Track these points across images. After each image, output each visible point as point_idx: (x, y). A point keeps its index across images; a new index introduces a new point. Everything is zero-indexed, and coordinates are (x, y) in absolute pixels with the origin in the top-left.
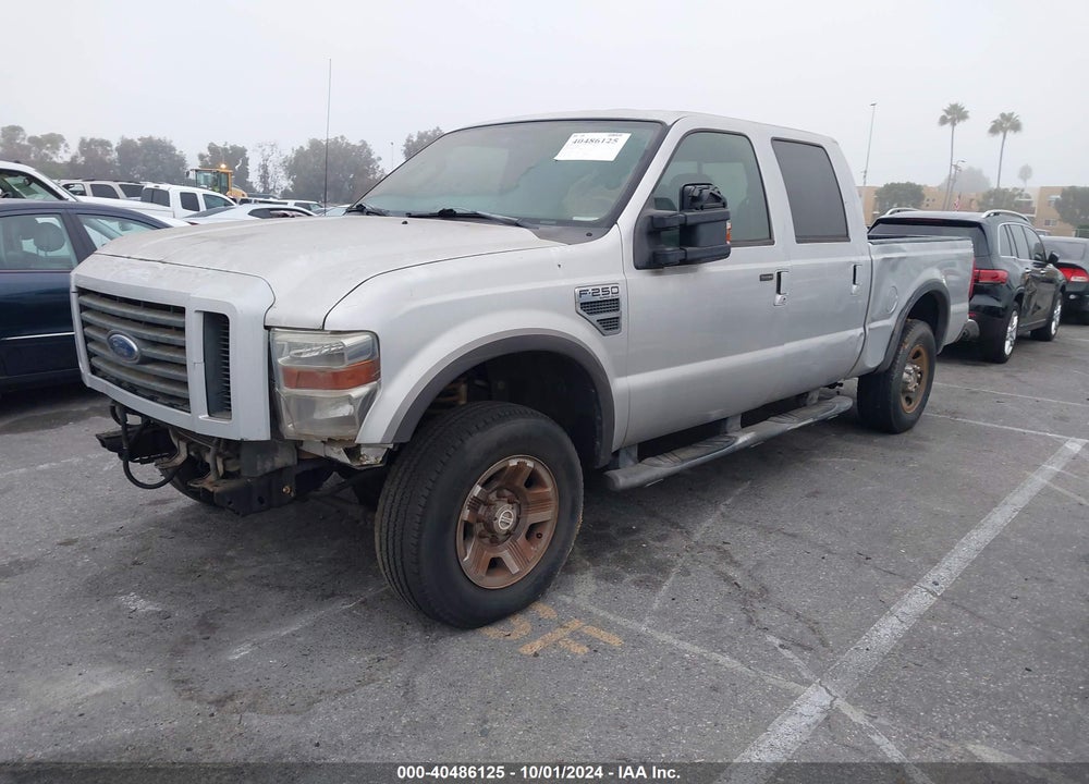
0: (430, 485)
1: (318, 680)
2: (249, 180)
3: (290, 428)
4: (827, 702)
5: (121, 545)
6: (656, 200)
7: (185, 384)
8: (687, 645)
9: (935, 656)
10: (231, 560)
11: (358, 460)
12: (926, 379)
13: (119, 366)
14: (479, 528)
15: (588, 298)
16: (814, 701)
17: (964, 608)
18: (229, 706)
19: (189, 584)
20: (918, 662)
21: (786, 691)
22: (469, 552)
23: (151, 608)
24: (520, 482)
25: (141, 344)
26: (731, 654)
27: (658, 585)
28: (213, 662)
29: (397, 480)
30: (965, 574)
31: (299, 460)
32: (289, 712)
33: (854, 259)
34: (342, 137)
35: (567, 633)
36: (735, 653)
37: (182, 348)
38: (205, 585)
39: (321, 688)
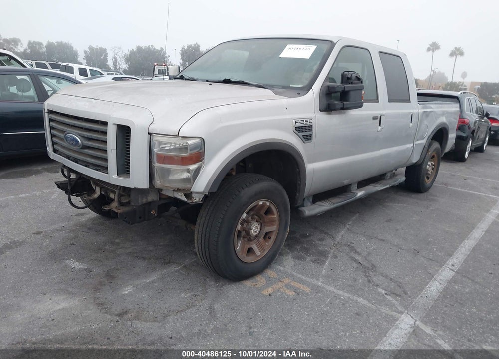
0: (224, 213)
1: (167, 305)
2: (108, 64)
3: (158, 183)
4: (412, 322)
5: (64, 235)
6: (330, 78)
7: (106, 160)
8: (341, 292)
9: (459, 301)
10: (118, 244)
11: (191, 199)
12: (436, 168)
13: (70, 149)
14: (243, 234)
15: (299, 124)
16: (406, 322)
17: (468, 278)
18: (126, 317)
19: (99, 255)
20: (451, 303)
21: (392, 316)
22: (239, 245)
23: (82, 267)
24: (263, 213)
25: (82, 139)
26: (363, 297)
27: (324, 262)
28: (115, 294)
29: (207, 210)
30: (466, 261)
31: (160, 198)
32: (155, 321)
33: (412, 111)
34: (152, 45)
35: (284, 285)
36: (365, 297)
37: (105, 142)
38: (107, 256)
39: (169, 309)
